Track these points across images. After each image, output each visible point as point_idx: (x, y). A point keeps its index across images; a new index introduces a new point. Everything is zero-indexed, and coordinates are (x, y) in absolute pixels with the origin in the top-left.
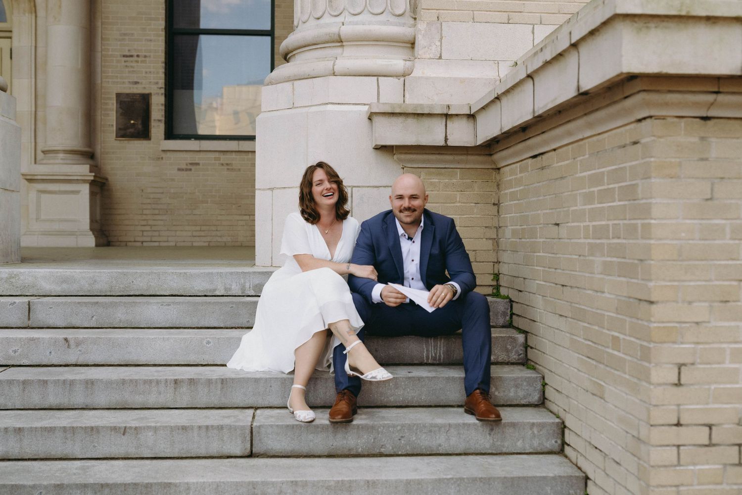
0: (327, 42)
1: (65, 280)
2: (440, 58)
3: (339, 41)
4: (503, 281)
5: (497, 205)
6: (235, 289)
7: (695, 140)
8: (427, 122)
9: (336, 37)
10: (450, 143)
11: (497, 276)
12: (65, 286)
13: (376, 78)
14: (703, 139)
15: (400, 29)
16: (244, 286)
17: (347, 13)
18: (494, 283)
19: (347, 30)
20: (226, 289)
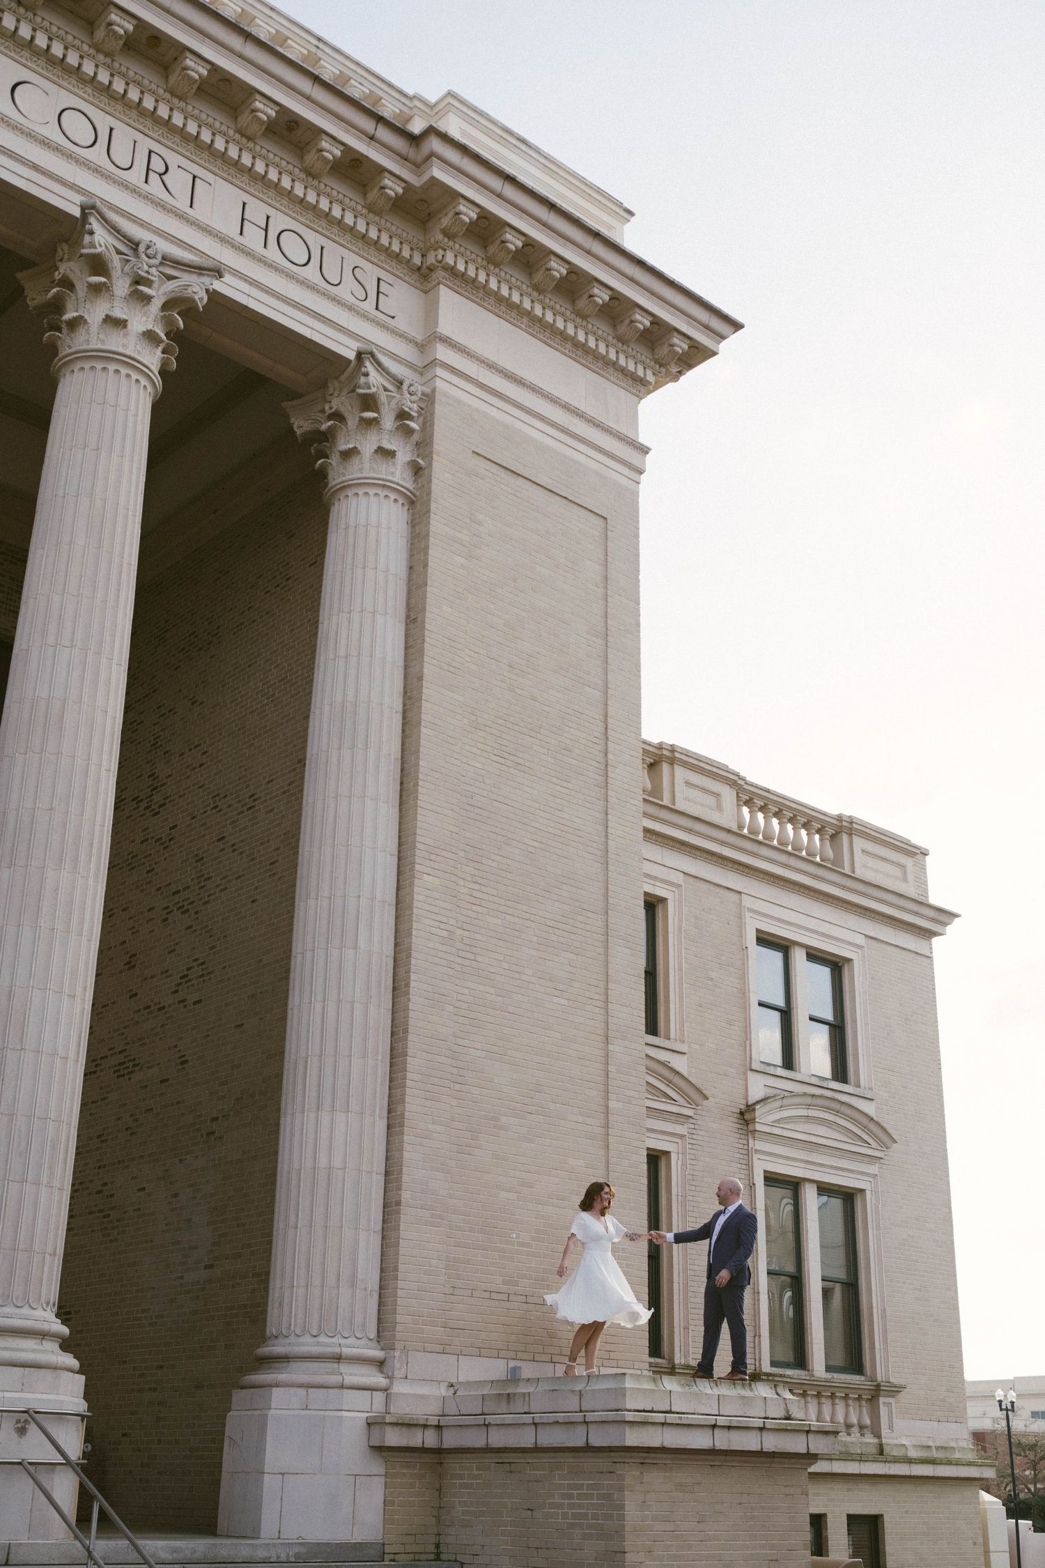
0: (329, 1358)
1: (175, 1550)
2: (406, 1378)
3: (338, 1358)
4: (443, 1548)
5: (439, 1490)
6: (283, 1557)
7: (639, 1473)
8: (413, 1430)
9: (338, 1356)
10: (425, 1446)
11: (437, 1546)
12: (175, 1555)
13: (369, 1392)
14: (641, 1473)
15: (378, 1354)
16: (288, 1555)
17: (340, 1336)
18: (435, 1551)
19: (346, 1351)
20: (277, 1558)
